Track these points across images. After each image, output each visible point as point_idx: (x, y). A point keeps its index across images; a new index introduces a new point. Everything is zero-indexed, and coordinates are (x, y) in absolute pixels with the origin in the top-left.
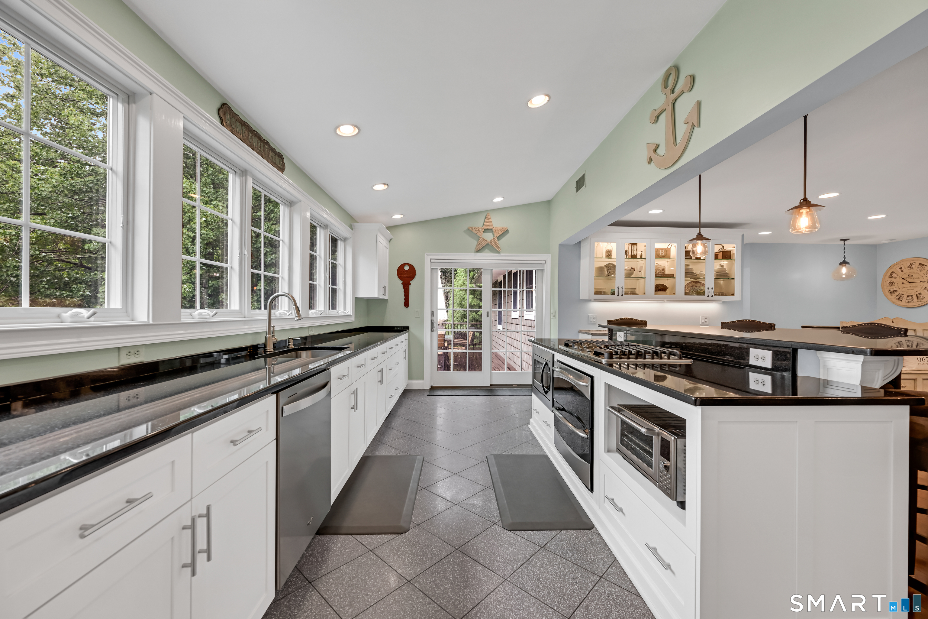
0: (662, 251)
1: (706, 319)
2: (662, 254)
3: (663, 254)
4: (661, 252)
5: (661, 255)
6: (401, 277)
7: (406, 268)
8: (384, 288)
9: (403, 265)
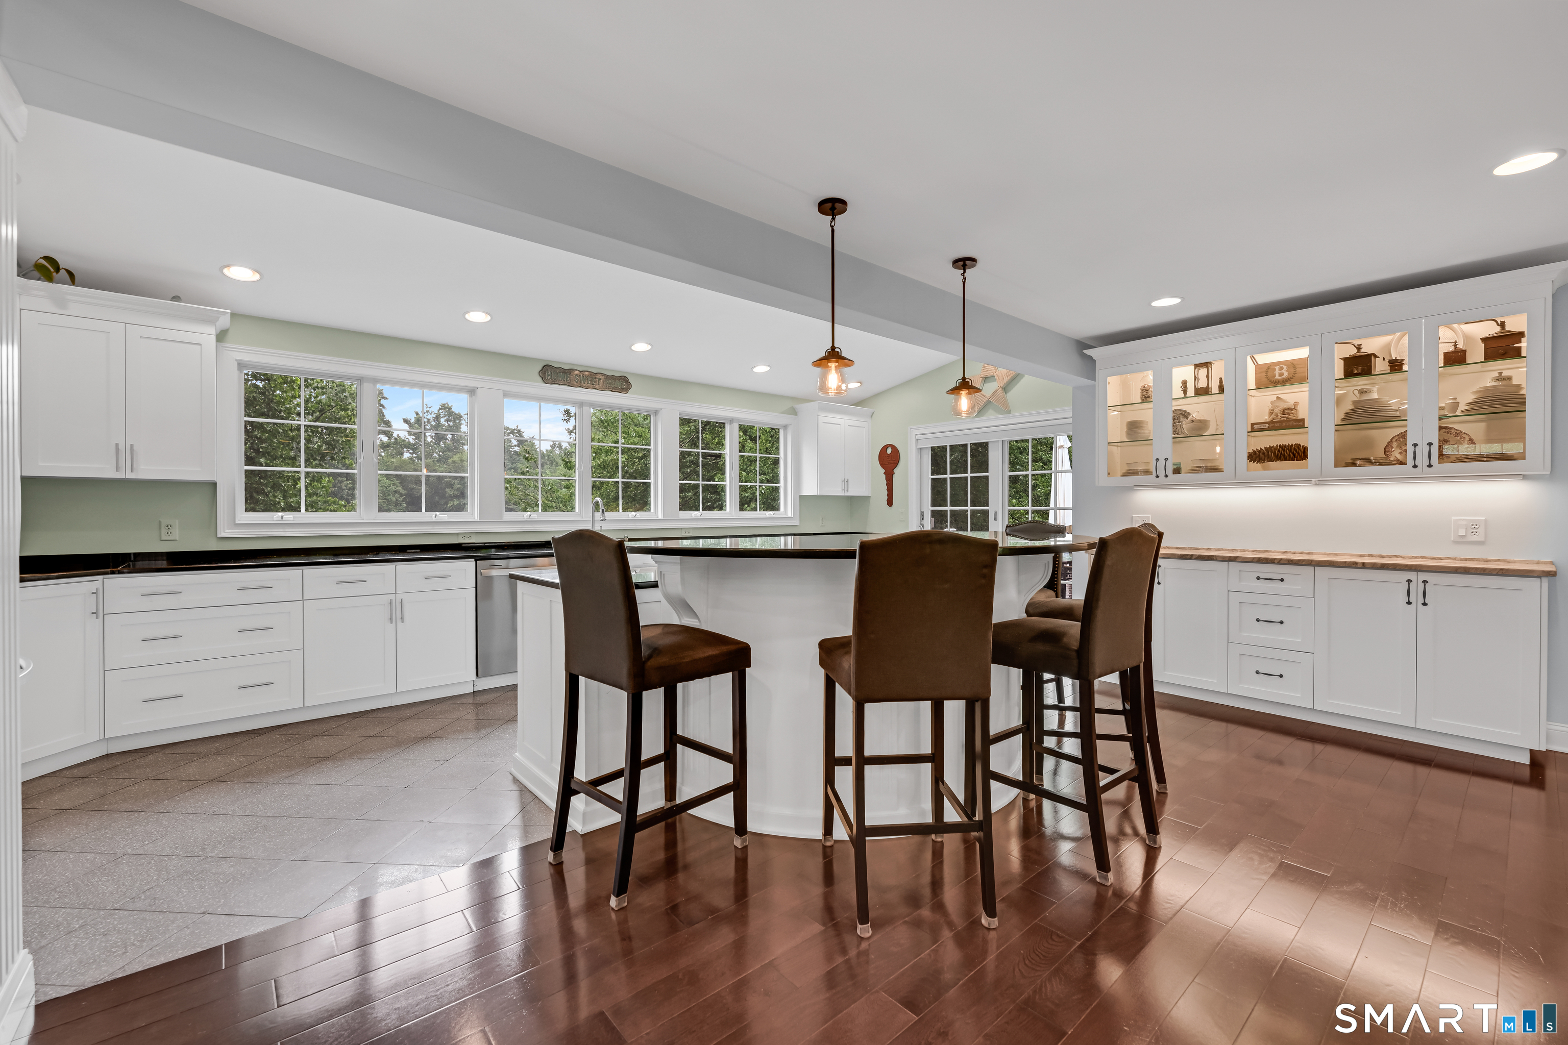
0: (1281, 369)
1: (1474, 527)
2: (1281, 375)
3: (1286, 375)
4: (1277, 372)
5: (1277, 377)
6: (882, 464)
7: (889, 451)
8: (846, 482)
9: (886, 447)
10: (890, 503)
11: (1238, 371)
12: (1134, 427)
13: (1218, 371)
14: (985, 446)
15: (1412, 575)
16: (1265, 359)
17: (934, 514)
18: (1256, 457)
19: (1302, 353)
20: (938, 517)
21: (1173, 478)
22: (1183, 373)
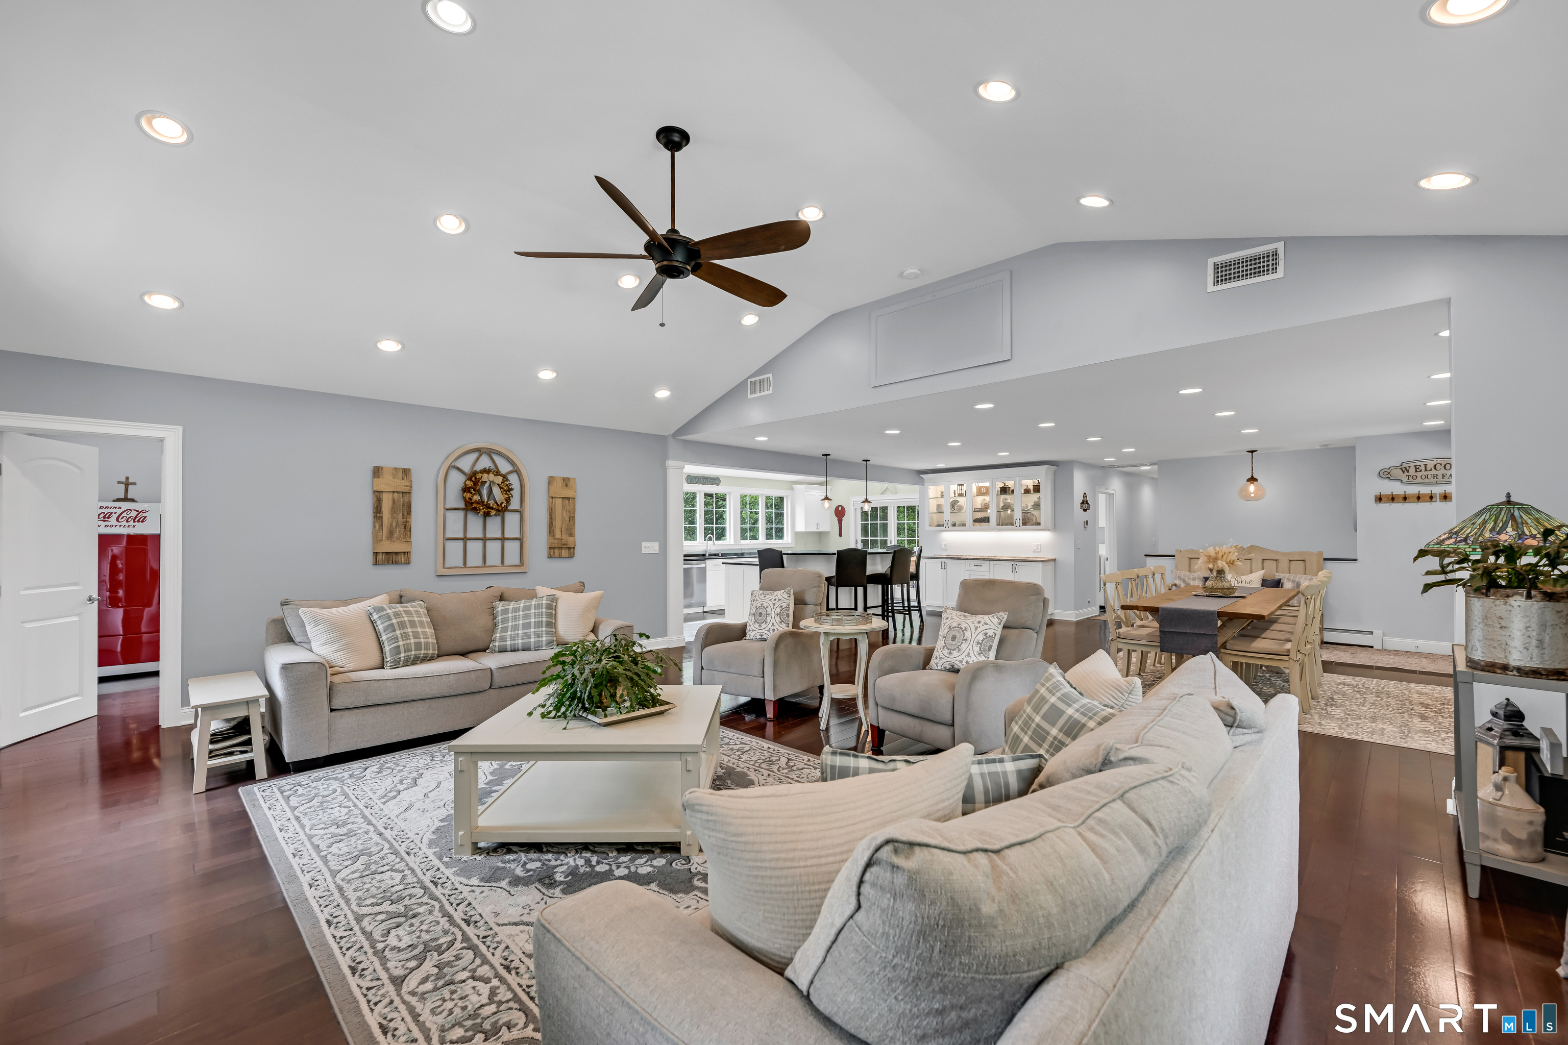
0: (984, 489)
2: (983, 491)
3: (985, 491)
6: (836, 515)
7: (840, 508)
8: (818, 524)
9: (838, 506)
10: (840, 535)
11: (970, 488)
12: (939, 506)
13: (964, 488)
14: (886, 508)
15: (1013, 563)
16: (981, 485)
17: (863, 541)
18: (976, 521)
19: (987, 484)
20: (865, 543)
21: (951, 528)
22: (954, 487)
